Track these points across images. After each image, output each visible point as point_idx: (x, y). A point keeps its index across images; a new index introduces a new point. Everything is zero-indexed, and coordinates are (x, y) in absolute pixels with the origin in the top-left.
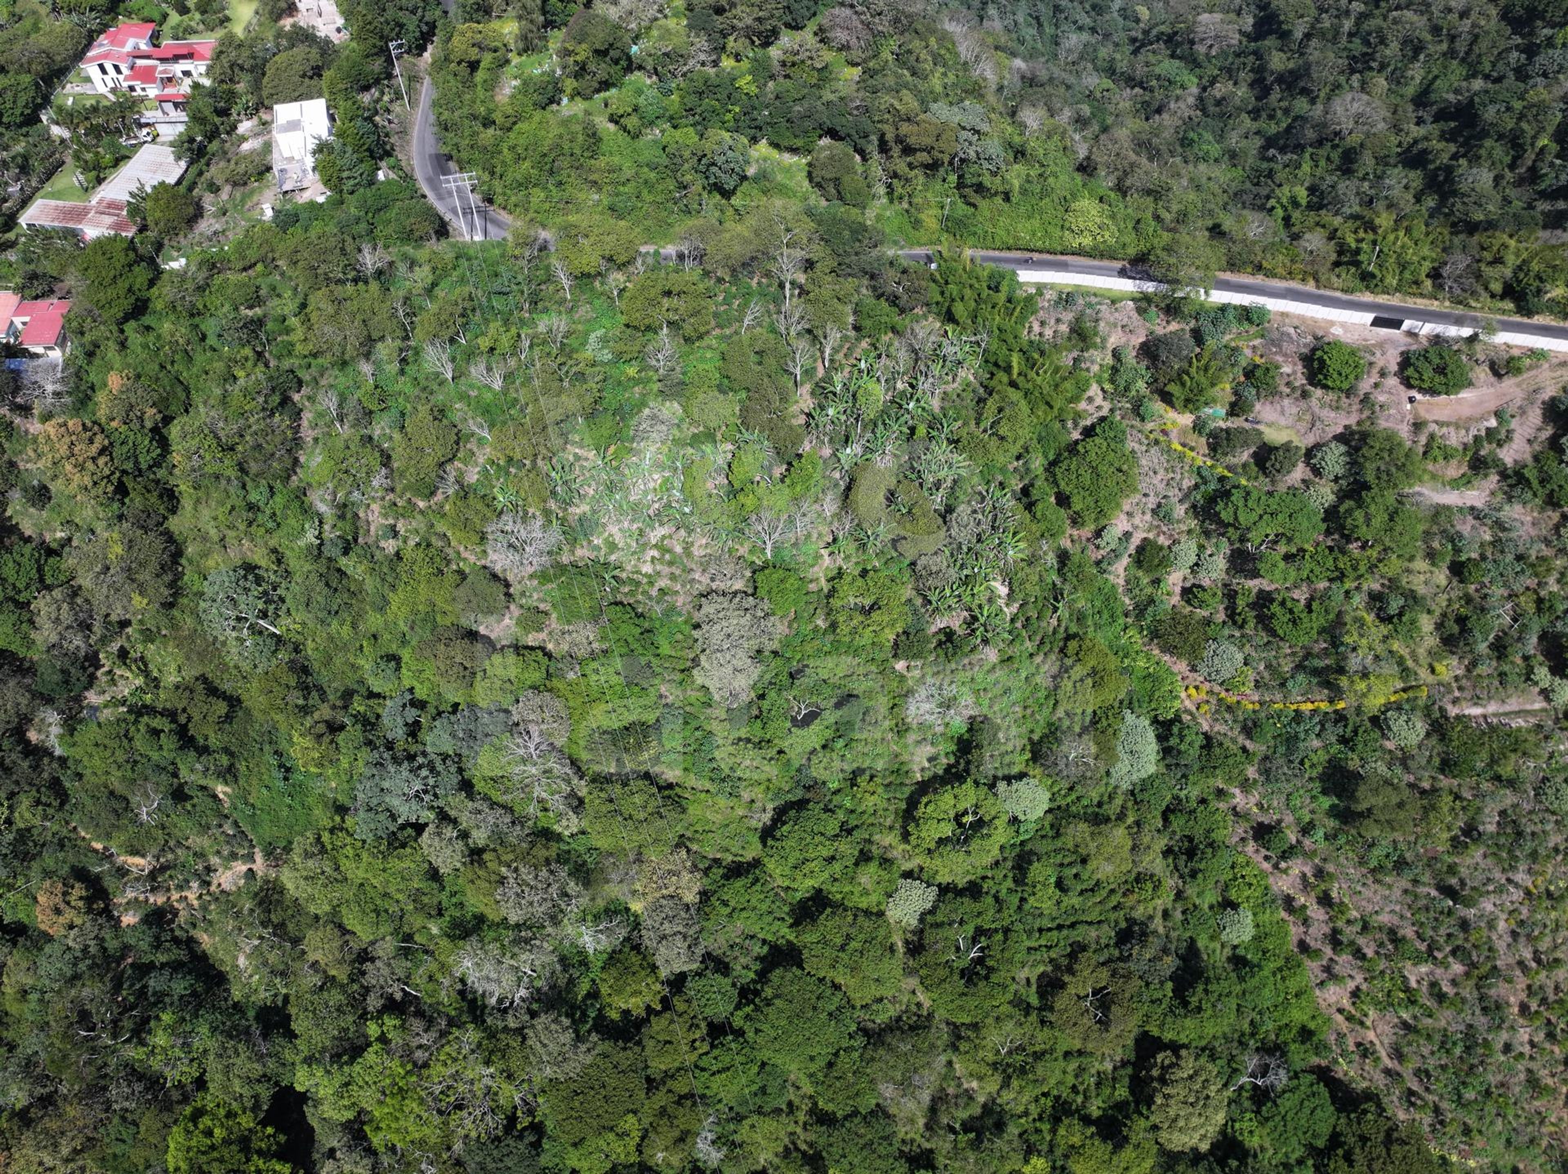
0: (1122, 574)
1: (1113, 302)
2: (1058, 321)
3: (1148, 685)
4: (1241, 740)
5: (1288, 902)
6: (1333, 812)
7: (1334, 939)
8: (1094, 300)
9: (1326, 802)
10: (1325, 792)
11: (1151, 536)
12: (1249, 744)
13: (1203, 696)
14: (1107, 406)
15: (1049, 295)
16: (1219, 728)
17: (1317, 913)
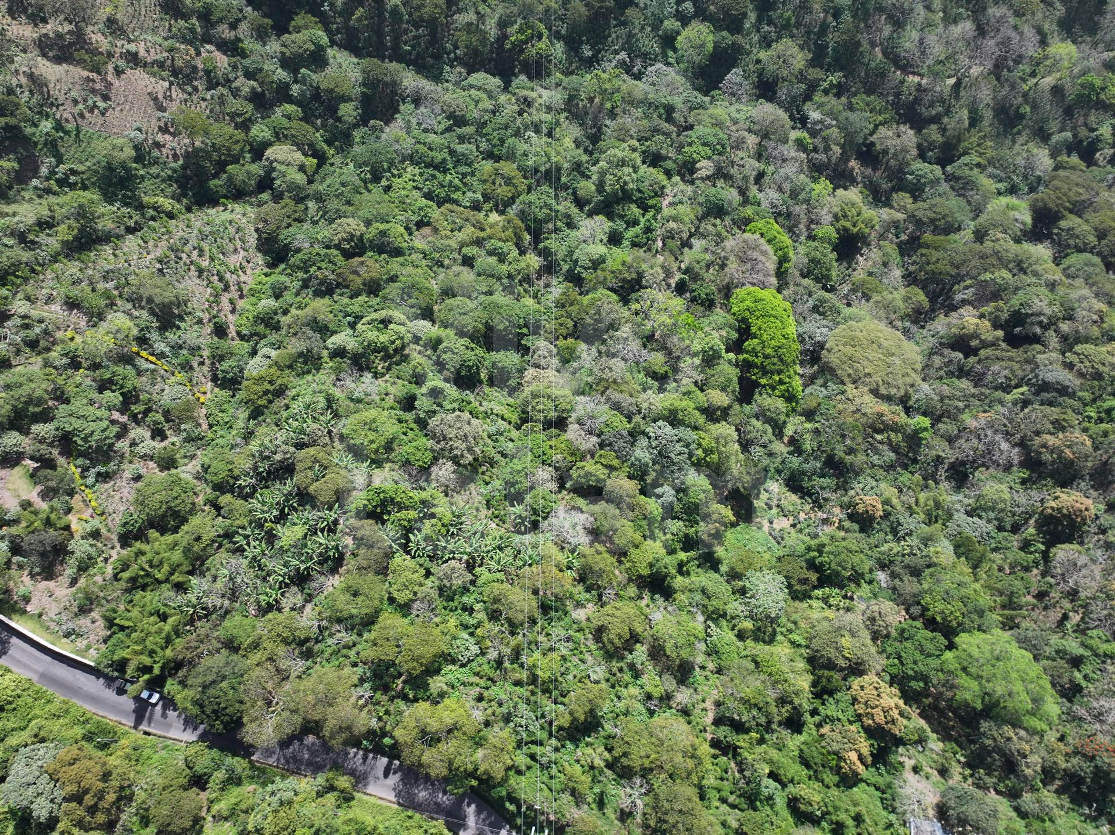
0: (190, 466)
1: (40, 615)
2: (93, 622)
3: (226, 406)
4: (197, 369)
5: (233, 311)
6: (182, 319)
7: (227, 288)
8: (52, 625)
9: (182, 325)
10: (178, 328)
11: (157, 471)
12: (195, 365)
13: (198, 395)
14: (114, 553)
15: (81, 643)
16: (204, 380)
17: (225, 299)
